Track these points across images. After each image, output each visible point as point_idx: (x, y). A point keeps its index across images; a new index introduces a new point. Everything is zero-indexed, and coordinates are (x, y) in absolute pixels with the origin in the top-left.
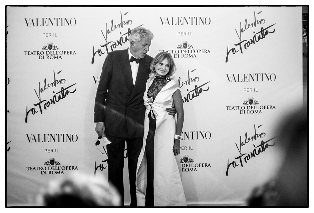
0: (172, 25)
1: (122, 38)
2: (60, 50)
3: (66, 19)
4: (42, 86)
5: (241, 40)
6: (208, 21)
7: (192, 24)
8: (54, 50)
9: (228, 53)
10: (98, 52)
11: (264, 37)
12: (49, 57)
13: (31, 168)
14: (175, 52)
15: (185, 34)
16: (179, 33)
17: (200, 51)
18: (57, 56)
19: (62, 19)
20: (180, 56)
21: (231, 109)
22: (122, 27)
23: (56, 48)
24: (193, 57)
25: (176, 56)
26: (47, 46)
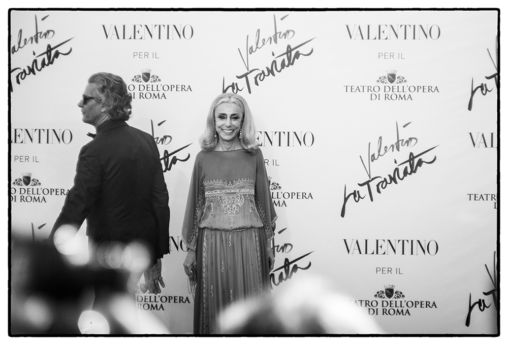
0: (368, 39)
1: (274, 62)
2: (163, 83)
3: (175, 26)
6: (435, 33)
7: (405, 39)
8: (152, 84)
9: (473, 92)
10: (231, 88)
14: (373, 91)
15: (392, 56)
16: (381, 54)
17: (419, 87)
19: (168, 26)
20: (382, 97)
22: (276, 42)
23: (157, 79)
24: (406, 99)
25: (374, 97)
26: (141, 76)
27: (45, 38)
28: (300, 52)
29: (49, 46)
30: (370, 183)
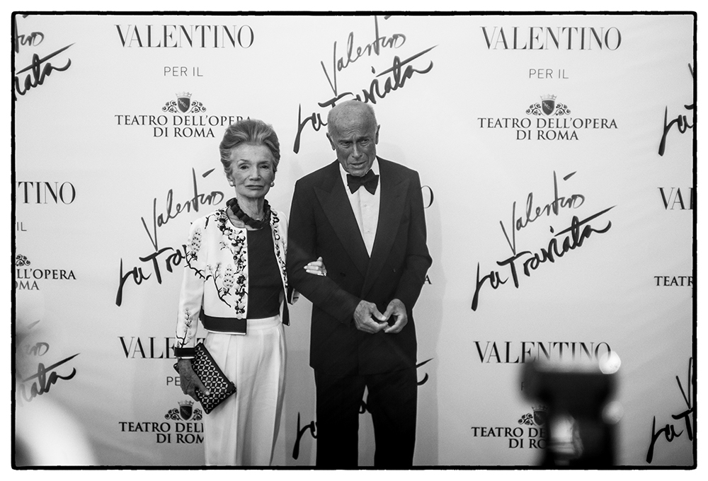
0: (515, 48)
1: (375, 82)
2: (209, 113)
3: (226, 28)
4: (162, 209)
6: (613, 39)
7: (569, 48)
8: (194, 114)
9: (667, 129)
10: (310, 120)
12: (181, 133)
13: (132, 425)
14: (520, 125)
15: (549, 74)
16: (532, 72)
17: (588, 121)
18: (203, 130)
19: (216, 27)
20: (534, 135)
21: (667, 283)
22: (377, 52)
23: (200, 107)
24: (569, 138)
25: (521, 135)
26: (177, 103)
27: (30, 44)
28: (413, 68)
29: (36, 57)
30: (514, 261)
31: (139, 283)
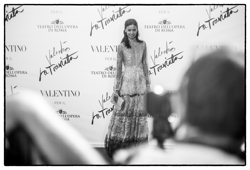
1: (114, 15)
2: (65, 24)
4: (52, 53)
5: (210, 18)
8: (60, 25)
9: (199, 28)
11: (229, 16)
12: (57, 30)
14: (156, 27)
15: (165, 12)
16: (160, 11)
17: (176, 26)
18: (63, 30)
20: (161, 30)
22: (114, 6)
23: (62, 23)
24: (171, 31)
25: (157, 30)
26: (55, 21)
28: (125, 11)
30: (155, 67)
31: (46, 75)
